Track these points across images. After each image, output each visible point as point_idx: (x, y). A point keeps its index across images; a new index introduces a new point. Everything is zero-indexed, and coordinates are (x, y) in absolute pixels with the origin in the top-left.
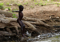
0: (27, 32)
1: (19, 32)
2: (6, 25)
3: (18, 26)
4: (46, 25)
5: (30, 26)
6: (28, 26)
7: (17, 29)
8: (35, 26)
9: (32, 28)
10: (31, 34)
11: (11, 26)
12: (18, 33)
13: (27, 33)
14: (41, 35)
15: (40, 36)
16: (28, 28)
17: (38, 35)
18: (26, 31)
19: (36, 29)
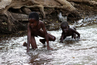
0: (61, 14)
1: (46, 15)
2: (24, 3)
3: (44, 5)
4: (92, 2)
5: (65, 4)
6: (62, 5)
7: (43, 10)
8: (73, 4)
9: (69, 8)
10: (66, 18)
11: (33, 5)
12: (45, 17)
13: (60, 16)
14: (83, 19)
15: (83, 21)
16: (61, 8)
17: (78, 19)
18: (57, 13)
19: (74, 8)
